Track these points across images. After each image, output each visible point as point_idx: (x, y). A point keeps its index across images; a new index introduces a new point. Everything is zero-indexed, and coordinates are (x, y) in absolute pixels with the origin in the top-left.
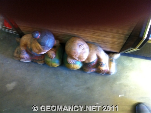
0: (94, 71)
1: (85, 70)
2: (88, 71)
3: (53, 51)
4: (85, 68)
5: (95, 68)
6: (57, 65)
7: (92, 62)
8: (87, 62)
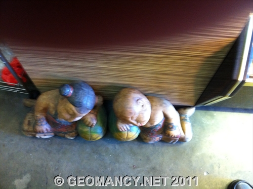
0: (161, 139)
1: (145, 139)
2: (150, 140)
3: (93, 114)
4: (145, 137)
5: (161, 133)
6: (100, 137)
7: (156, 125)
8: (149, 125)
